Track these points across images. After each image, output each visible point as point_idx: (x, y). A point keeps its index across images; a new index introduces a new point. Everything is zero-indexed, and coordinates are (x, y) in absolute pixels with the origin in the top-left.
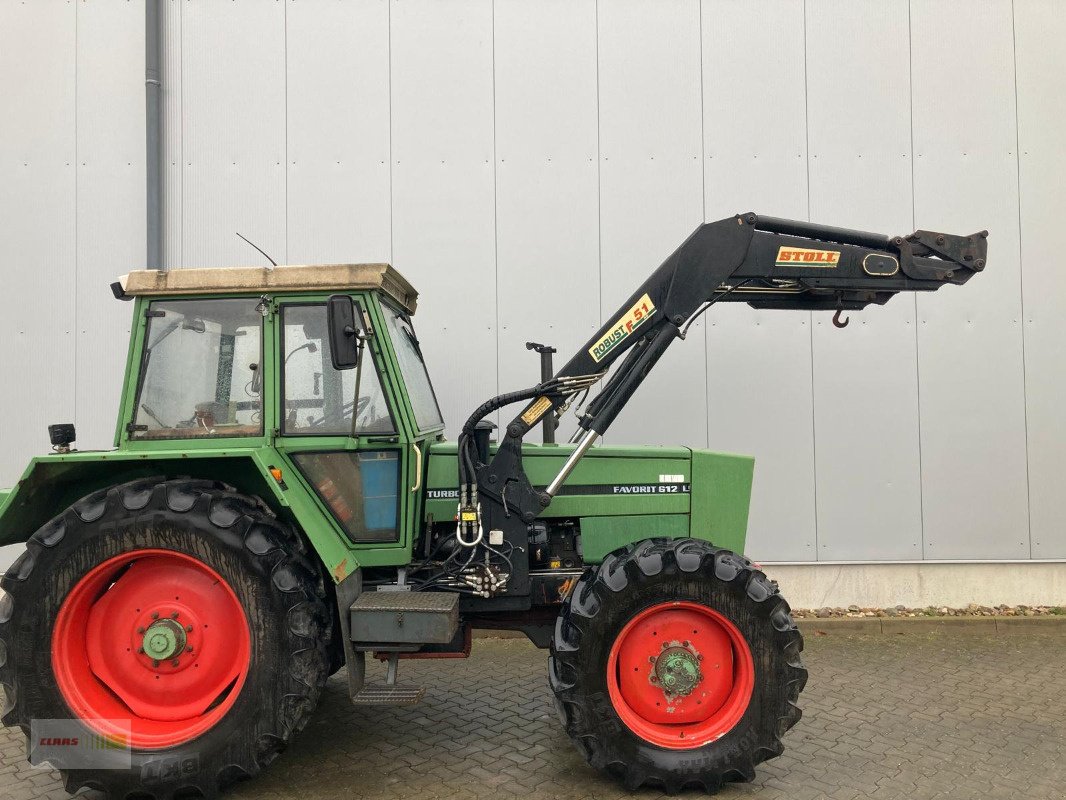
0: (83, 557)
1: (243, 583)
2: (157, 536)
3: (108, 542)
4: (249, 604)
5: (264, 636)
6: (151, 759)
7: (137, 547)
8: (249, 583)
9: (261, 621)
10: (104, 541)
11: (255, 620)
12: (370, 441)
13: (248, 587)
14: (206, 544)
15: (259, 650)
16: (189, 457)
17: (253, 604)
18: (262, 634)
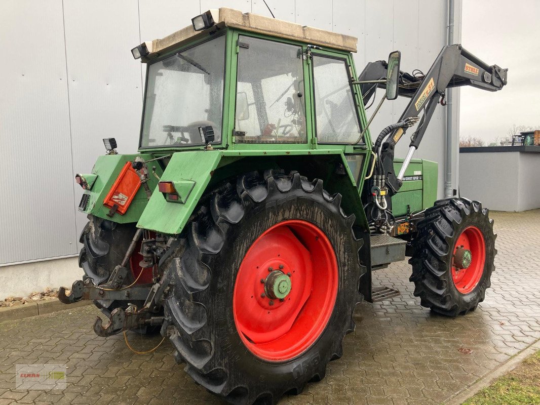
0: (255, 229)
1: (338, 237)
2: (296, 210)
3: (270, 217)
4: (340, 250)
5: (348, 269)
6: (295, 365)
7: (284, 219)
8: (342, 237)
9: (346, 261)
10: (268, 217)
11: (342, 260)
12: (354, 148)
13: (341, 239)
14: (322, 214)
15: (344, 279)
16: (312, 154)
17: (342, 250)
18: (346, 268)
